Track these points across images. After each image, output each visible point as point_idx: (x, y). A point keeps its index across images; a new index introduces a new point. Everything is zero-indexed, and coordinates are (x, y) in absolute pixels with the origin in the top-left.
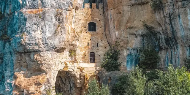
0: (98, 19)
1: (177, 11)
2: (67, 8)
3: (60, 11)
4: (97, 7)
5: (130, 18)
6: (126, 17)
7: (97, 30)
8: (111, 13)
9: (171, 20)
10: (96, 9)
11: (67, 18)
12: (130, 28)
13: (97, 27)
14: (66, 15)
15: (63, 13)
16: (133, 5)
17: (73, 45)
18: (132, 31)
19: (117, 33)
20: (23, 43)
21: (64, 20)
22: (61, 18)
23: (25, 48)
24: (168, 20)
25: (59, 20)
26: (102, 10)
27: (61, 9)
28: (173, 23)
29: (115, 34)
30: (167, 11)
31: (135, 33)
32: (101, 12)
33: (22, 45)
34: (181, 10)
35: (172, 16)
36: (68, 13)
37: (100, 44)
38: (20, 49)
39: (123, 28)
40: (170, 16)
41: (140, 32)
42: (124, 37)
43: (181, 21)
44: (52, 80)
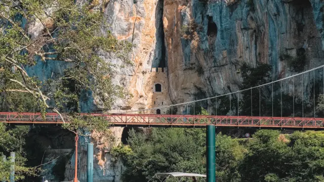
0: (163, 82)
1: (212, 75)
2: (131, 74)
3: (124, 76)
4: (163, 71)
5: (184, 80)
6: (181, 79)
7: (162, 91)
8: (171, 75)
9: (210, 82)
10: (161, 73)
11: (130, 82)
12: (185, 89)
13: (162, 88)
14: (130, 79)
15: (127, 78)
16: (185, 70)
17: (141, 104)
18: (186, 91)
19: (175, 93)
20: (95, 103)
21: (128, 84)
22: (125, 83)
23: (97, 108)
24: (208, 82)
25: (123, 84)
26: (166, 73)
27: (125, 75)
28: (212, 84)
29: (175, 94)
30: (206, 74)
31: (189, 93)
32: (165, 75)
33: (94, 105)
34: (215, 74)
35: (210, 79)
36: (131, 78)
37: (165, 102)
38: (94, 108)
39: (179, 89)
40: (209, 80)
41: (193, 92)
42: (181, 96)
43: (217, 83)
44: (119, 132)
